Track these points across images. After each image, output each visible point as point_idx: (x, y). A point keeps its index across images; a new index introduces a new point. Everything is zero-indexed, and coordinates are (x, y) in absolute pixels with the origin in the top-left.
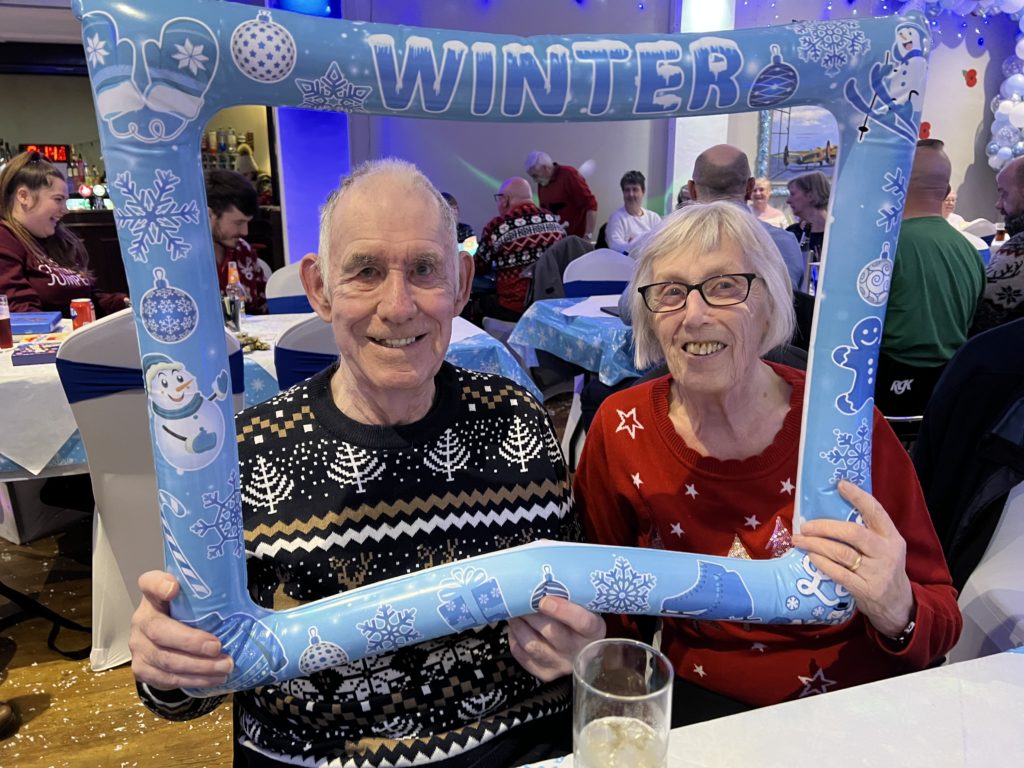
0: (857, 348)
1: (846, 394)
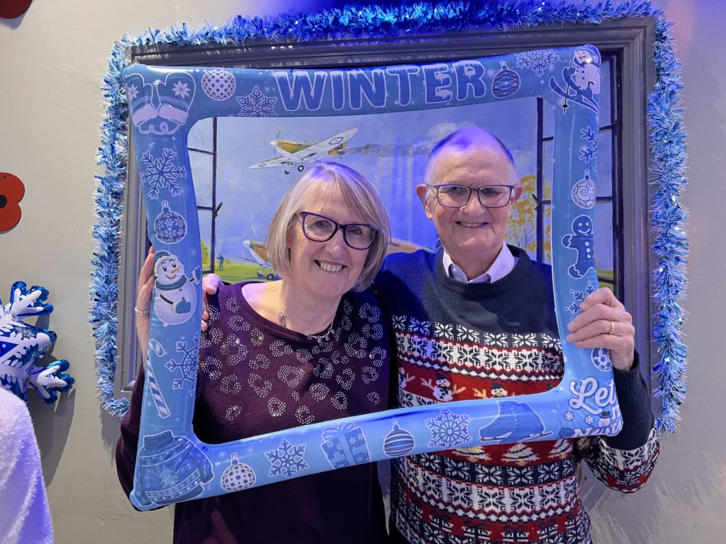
0: (576, 235)
1: (574, 265)
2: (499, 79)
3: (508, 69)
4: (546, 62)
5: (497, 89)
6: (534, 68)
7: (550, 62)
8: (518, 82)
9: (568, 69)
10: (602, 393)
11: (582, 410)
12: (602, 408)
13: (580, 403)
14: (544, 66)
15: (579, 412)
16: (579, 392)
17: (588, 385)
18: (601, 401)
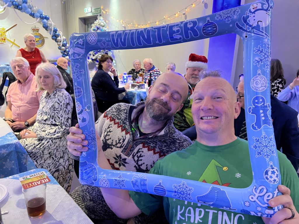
1: (254, 123)
2: (205, 27)
3: (210, 21)
4: (231, 14)
5: (205, 32)
6: (225, 19)
7: (234, 14)
8: (216, 27)
9: (245, 16)
14: (231, 17)
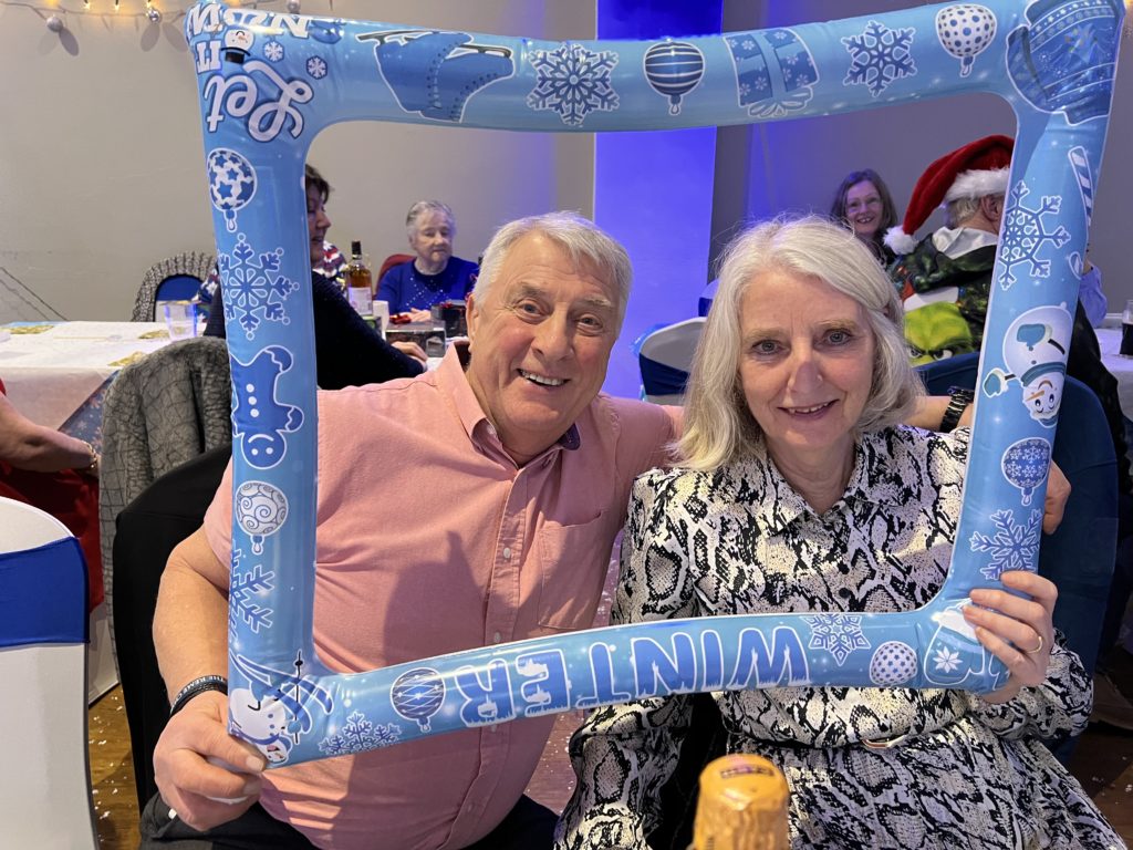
0: (278, 431)
1: (282, 372)
10: (240, 103)
11: (286, 77)
12: (244, 73)
13: (289, 91)
15: (294, 74)
16: (287, 113)
17: (269, 126)
18: (245, 89)
